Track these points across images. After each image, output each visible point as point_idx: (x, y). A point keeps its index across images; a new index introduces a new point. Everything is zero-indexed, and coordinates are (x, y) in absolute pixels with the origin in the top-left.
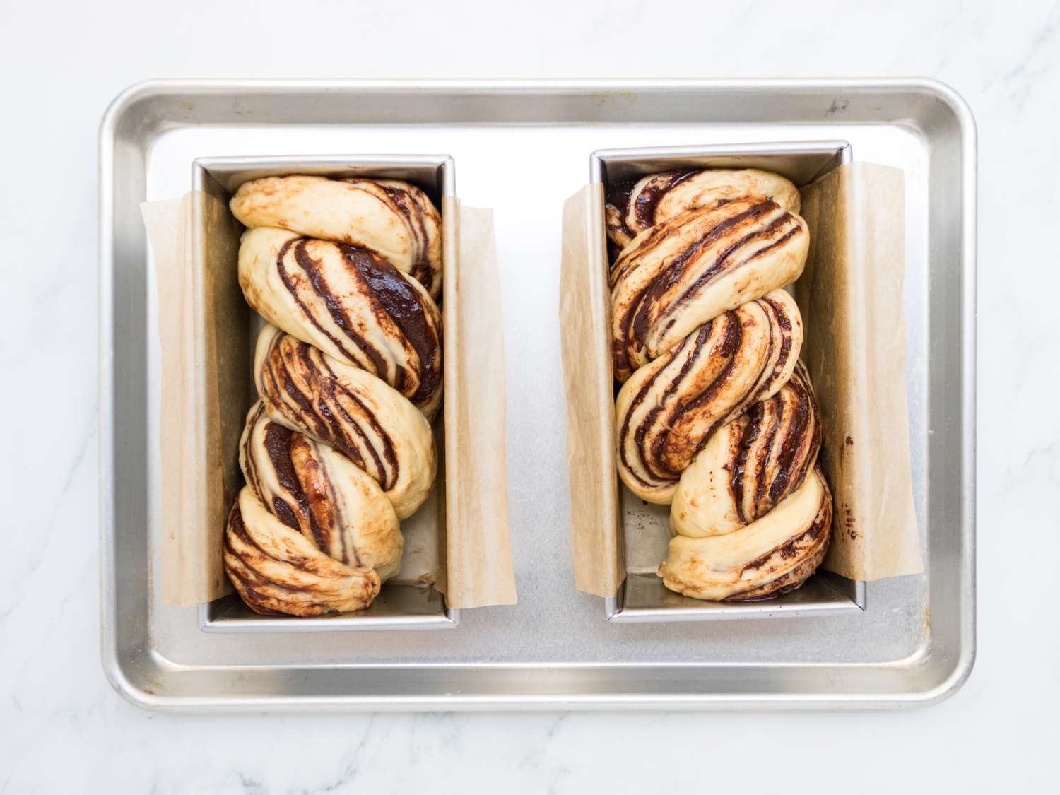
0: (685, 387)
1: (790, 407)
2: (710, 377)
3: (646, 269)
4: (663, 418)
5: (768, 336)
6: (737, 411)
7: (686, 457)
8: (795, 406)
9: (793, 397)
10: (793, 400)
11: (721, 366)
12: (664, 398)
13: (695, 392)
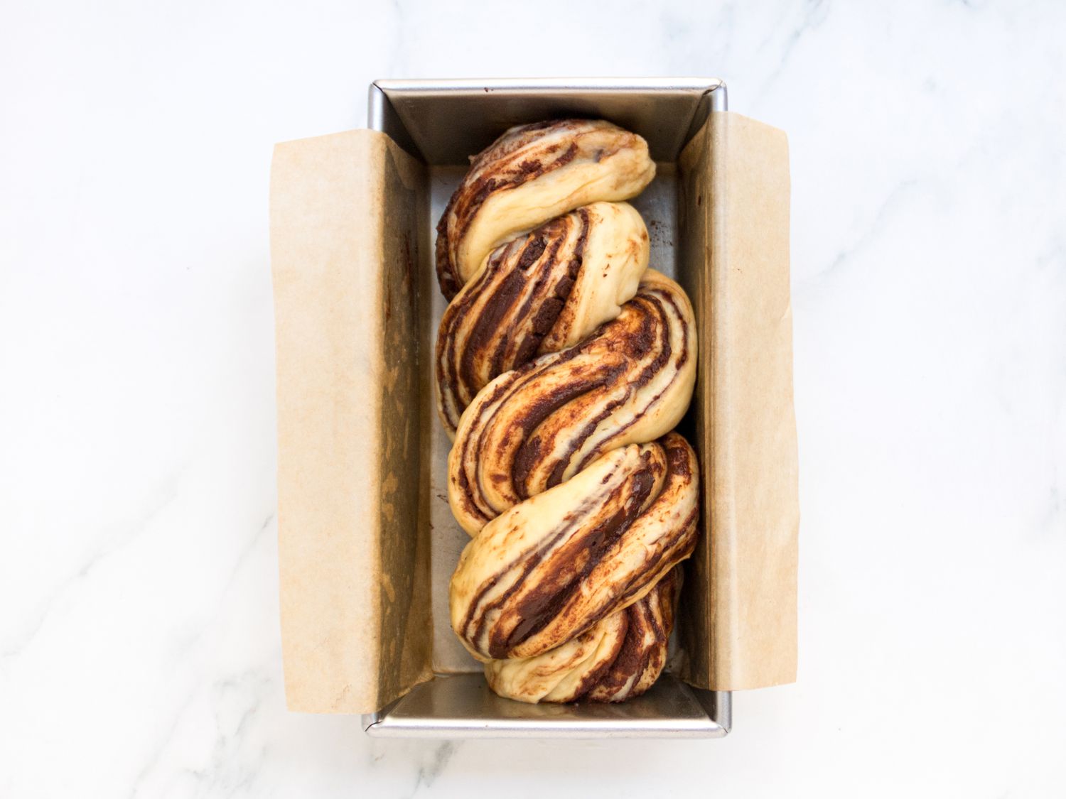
0: (597, 406)
1: (487, 353)
2: (563, 413)
3: (638, 539)
4: (634, 373)
5: (481, 462)
6: (541, 366)
7: (620, 325)
8: (481, 351)
9: (478, 366)
10: (479, 361)
11: (545, 427)
12: (627, 397)
13: (586, 399)
